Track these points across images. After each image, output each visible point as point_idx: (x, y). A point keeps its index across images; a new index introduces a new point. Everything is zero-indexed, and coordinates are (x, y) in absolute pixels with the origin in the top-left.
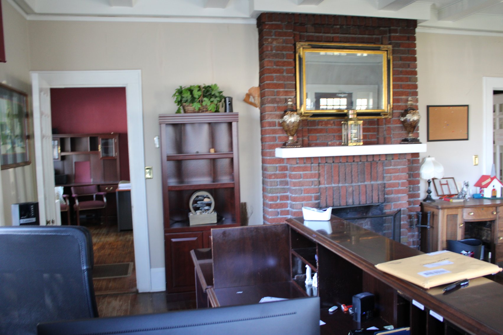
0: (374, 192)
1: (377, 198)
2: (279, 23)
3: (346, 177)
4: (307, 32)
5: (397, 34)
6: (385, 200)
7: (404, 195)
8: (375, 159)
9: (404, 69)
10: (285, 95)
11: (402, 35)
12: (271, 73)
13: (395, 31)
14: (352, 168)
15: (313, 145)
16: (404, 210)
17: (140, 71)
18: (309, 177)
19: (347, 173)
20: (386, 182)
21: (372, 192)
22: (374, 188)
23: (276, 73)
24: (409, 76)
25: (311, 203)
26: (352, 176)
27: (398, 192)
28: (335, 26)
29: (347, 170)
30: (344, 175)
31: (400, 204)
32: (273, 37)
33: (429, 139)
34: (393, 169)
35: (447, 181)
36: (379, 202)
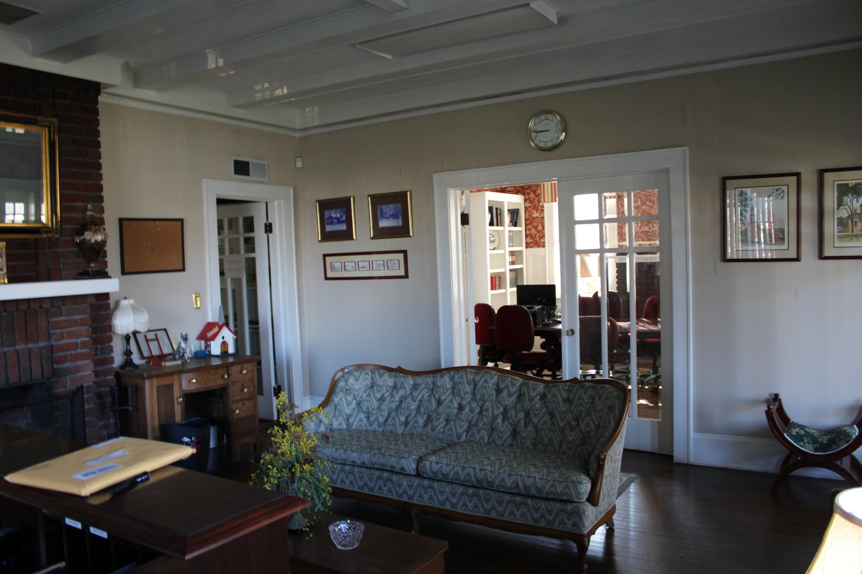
0: (33, 361)
1: (40, 370)
5: (67, 102)
6: (56, 373)
7: (86, 362)
8: (32, 307)
9: (79, 159)
11: (75, 103)
13: (64, 96)
16: (88, 387)
20: (53, 343)
21: (30, 362)
22: (32, 355)
24: (88, 171)
27: (78, 357)
31: (82, 377)
33: (126, 271)
34: (65, 321)
35: (156, 335)
36: (43, 378)
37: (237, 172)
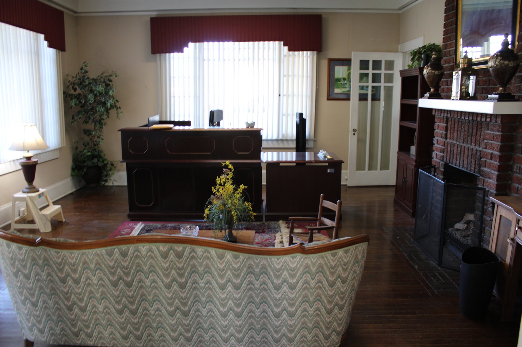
0: (473, 158)
1: (474, 166)
3: (461, 134)
6: (480, 172)
10: (450, 48)
14: (465, 126)
18: (441, 129)
19: (462, 131)
20: (482, 150)
22: (473, 154)
25: (440, 155)
26: (464, 135)
27: (490, 166)
29: (462, 128)
31: (489, 183)
34: (489, 134)
36: (474, 172)
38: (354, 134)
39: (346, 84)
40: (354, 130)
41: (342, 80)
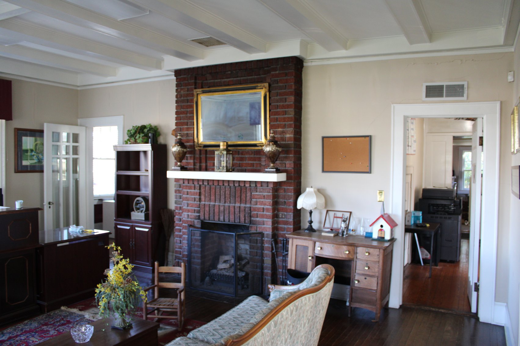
0: (241, 213)
1: (243, 219)
2: (185, 76)
3: (220, 197)
4: (206, 80)
5: (277, 72)
6: (251, 222)
7: (269, 220)
8: (241, 185)
9: (281, 104)
10: (187, 131)
11: (282, 72)
12: (180, 114)
13: (275, 70)
14: (225, 190)
15: (210, 169)
16: (267, 234)
17: (122, 116)
18: (192, 194)
19: (221, 195)
20: (252, 206)
21: (240, 213)
22: (241, 210)
23: (182, 114)
24: (287, 110)
25: (193, 215)
26: (225, 198)
27: (263, 216)
28: (227, 73)
29: (222, 192)
30: (219, 195)
31: (264, 228)
32: (182, 87)
33: (324, 170)
34: (258, 195)
35: (343, 214)
36: (245, 223)
37: (428, 95)
38: (50, 207)
39: (33, 155)
40: (49, 203)
41: (29, 151)
